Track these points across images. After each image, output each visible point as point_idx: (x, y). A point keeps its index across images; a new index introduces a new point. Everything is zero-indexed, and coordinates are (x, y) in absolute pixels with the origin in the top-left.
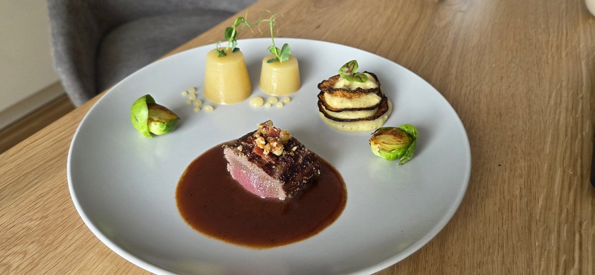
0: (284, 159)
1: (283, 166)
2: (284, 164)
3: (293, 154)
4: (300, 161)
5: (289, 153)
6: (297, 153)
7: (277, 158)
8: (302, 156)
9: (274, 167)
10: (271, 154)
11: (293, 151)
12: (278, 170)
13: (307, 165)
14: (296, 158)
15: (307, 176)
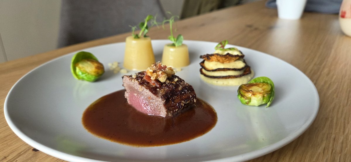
0: (166, 86)
1: (166, 90)
2: (166, 89)
3: (174, 83)
4: (180, 88)
5: (171, 82)
6: (178, 83)
7: (161, 84)
8: (182, 86)
9: (158, 90)
10: (157, 80)
11: (175, 82)
12: (161, 92)
13: (185, 92)
14: (177, 86)
15: (185, 101)
